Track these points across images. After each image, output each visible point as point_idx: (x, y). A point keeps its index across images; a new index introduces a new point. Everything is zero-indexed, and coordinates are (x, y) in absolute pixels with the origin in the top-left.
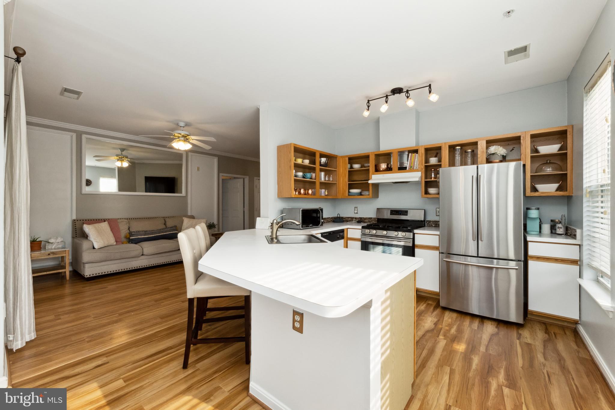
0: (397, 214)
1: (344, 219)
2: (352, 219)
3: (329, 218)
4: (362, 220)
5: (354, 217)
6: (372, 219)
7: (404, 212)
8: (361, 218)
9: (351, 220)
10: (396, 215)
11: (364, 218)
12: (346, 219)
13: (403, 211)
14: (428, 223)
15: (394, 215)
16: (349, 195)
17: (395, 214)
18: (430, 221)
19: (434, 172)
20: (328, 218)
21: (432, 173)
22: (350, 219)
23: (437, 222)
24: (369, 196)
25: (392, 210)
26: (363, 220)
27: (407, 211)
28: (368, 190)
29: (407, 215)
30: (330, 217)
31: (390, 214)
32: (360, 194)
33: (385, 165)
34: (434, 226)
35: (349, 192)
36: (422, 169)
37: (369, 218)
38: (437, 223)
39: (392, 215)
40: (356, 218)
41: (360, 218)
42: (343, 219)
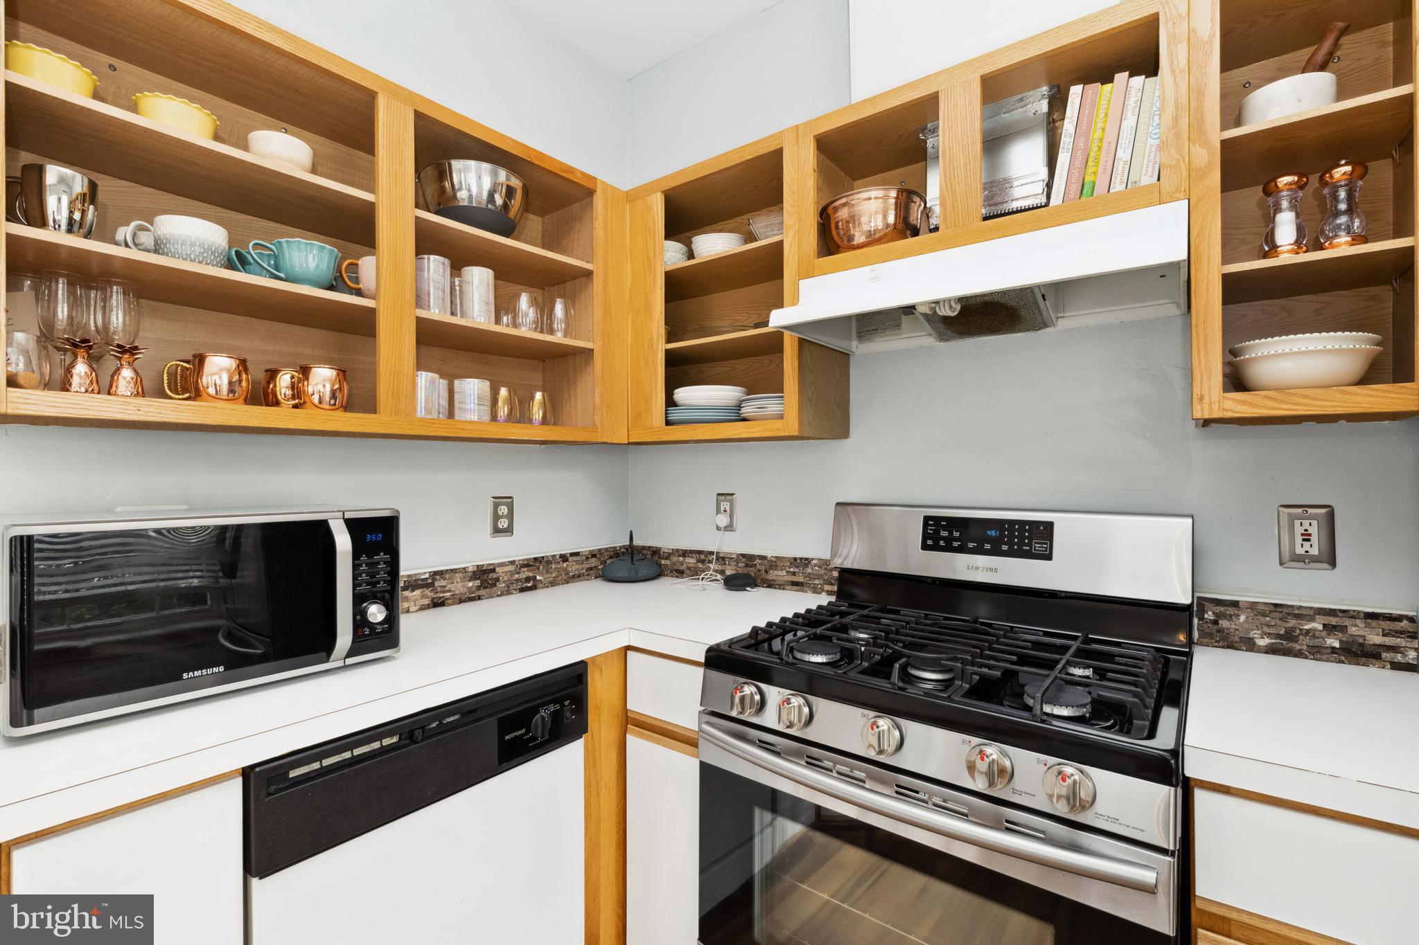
0: (971, 545)
1: (663, 562)
2: (703, 562)
3: (577, 554)
4: (752, 571)
5: (711, 553)
6: (809, 570)
7: (1022, 530)
8: (749, 559)
9: (700, 565)
10: (962, 550)
11: (763, 558)
12: (675, 559)
13: (1012, 523)
14: (1209, 615)
15: (949, 549)
16: (668, 423)
17: (956, 544)
18: (1235, 604)
19: (1293, 207)
20: (564, 558)
21: (1278, 209)
22: (691, 561)
23: (1298, 617)
24: (778, 424)
25: (937, 520)
26: (763, 568)
27: (1049, 526)
28: (776, 387)
29: (1049, 557)
30: (585, 547)
31: (925, 547)
32: (736, 414)
33: (885, 198)
34: (1272, 650)
35: (670, 402)
36: (1194, 175)
37: (795, 561)
38: (1292, 623)
39: (936, 548)
40: (722, 559)
41: (743, 555)
42: (660, 558)
